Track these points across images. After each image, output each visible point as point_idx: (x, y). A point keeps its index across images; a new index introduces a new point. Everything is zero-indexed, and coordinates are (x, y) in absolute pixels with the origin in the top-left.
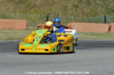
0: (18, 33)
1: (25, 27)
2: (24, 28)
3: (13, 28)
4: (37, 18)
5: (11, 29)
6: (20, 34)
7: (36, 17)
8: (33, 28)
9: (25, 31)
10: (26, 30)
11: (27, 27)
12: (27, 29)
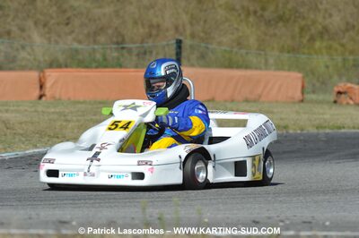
0: (275, 110)
1: (298, 95)
2: (293, 98)
3: (260, 96)
4: (331, 69)
5: (255, 101)
6: (283, 116)
7: (327, 67)
8: (321, 97)
9: (297, 107)
10: (302, 104)
11: (303, 93)
12: (302, 101)
